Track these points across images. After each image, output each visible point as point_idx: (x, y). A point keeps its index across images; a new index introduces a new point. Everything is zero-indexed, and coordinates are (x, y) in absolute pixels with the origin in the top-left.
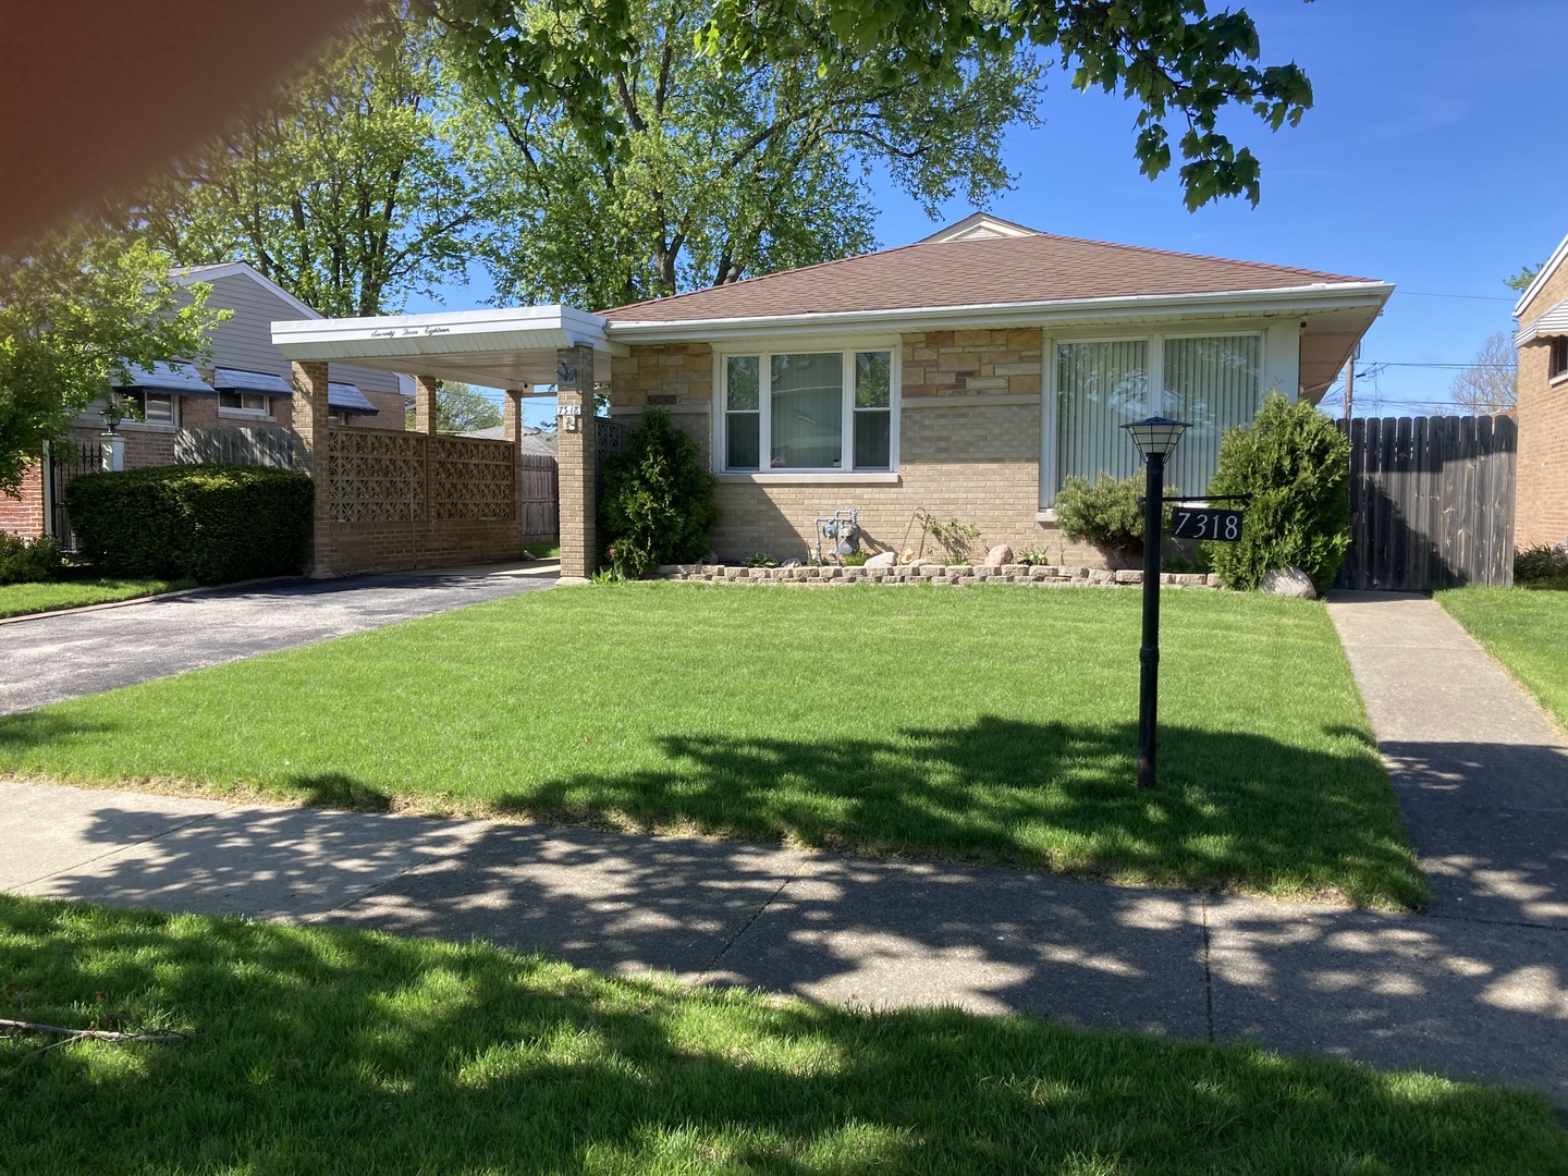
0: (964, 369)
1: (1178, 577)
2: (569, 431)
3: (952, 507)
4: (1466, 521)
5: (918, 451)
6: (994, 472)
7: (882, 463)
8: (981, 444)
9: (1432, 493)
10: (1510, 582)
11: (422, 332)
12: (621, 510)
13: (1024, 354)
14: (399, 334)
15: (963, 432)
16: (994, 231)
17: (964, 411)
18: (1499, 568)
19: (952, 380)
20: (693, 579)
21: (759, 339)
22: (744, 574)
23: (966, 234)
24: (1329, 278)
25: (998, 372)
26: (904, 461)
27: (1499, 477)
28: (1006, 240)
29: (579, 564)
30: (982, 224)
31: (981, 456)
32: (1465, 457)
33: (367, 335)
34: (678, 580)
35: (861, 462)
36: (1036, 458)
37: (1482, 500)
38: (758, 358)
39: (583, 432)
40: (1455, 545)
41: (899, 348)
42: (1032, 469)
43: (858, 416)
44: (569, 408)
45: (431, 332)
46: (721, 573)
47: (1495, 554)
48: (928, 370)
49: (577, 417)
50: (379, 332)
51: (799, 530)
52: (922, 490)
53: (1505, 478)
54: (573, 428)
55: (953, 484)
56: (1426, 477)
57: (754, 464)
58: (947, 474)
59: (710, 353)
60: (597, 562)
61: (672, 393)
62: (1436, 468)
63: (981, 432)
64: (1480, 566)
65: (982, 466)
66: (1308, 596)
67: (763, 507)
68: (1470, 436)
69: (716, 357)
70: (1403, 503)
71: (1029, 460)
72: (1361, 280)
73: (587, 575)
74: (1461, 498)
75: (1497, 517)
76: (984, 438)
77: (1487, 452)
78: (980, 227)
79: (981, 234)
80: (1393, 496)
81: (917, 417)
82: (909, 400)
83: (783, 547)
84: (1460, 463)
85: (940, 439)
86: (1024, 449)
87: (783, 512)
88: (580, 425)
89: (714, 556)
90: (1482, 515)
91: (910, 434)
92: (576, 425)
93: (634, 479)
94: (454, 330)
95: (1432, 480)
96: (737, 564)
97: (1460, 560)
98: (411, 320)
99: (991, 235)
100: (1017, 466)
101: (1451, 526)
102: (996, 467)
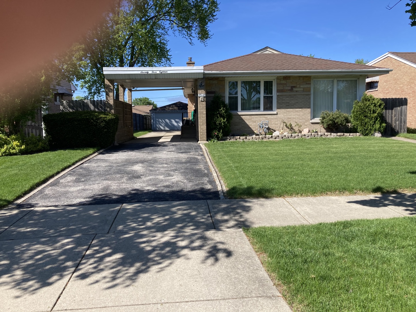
0: (293, 85)
1: (351, 134)
2: (202, 101)
4: (398, 120)
7: (271, 109)
9: (391, 114)
10: (406, 132)
11: (158, 72)
13: (307, 82)
14: (150, 72)
15: (293, 101)
18: (404, 130)
19: (290, 88)
21: (238, 77)
23: (264, 52)
26: (278, 108)
27: (404, 111)
28: (274, 54)
31: (297, 107)
33: (139, 72)
35: (265, 109)
36: (310, 107)
37: (401, 116)
40: (396, 125)
41: (276, 80)
43: (265, 97)
44: (202, 95)
45: (161, 72)
47: (403, 127)
48: (284, 86)
50: (143, 72)
56: (390, 111)
57: (236, 109)
58: (289, 111)
59: (224, 80)
61: (214, 91)
62: (392, 109)
63: (297, 101)
64: (401, 129)
68: (399, 102)
70: (386, 117)
75: (404, 119)
77: (402, 106)
78: (267, 50)
81: (281, 97)
84: (397, 108)
88: (205, 99)
90: (401, 119)
91: (279, 102)
94: (169, 72)
97: (397, 128)
98: (155, 69)
99: (270, 53)
100: (305, 109)
101: (396, 121)
102: (300, 109)
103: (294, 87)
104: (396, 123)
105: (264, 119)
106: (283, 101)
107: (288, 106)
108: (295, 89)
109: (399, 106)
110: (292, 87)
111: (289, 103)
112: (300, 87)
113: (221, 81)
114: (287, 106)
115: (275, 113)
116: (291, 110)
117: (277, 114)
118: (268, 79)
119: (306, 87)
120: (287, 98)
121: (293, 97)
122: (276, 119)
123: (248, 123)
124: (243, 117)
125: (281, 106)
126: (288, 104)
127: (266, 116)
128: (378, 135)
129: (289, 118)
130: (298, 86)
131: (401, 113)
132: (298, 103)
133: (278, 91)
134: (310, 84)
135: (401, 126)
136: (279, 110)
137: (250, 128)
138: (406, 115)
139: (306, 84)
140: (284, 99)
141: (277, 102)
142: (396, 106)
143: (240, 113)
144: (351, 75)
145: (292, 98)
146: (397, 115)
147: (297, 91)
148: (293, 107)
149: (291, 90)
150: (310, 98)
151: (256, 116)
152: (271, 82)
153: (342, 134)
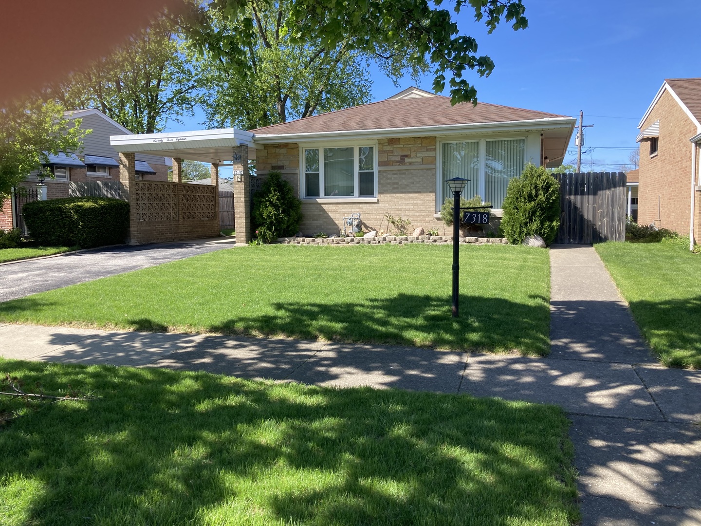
0: (404, 153)
1: (491, 239)
2: (238, 181)
3: (399, 212)
4: (607, 215)
5: (385, 189)
6: (417, 197)
7: (370, 193)
8: (411, 185)
9: (594, 204)
10: (624, 239)
11: (175, 140)
12: (261, 215)
13: (428, 148)
14: (165, 141)
15: (404, 181)
16: (418, 95)
17: (404, 172)
18: (619, 234)
19: (399, 159)
20: (292, 243)
21: (318, 142)
22: (314, 241)
23: (406, 96)
24: (551, 116)
25: (418, 155)
26: (380, 193)
27: (620, 197)
28: (423, 99)
29: (244, 238)
30: (414, 91)
31: (411, 190)
32: (606, 189)
33: (151, 141)
34: (286, 244)
35: (362, 193)
36: (434, 191)
37: (613, 206)
38: (318, 150)
39: (244, 182)
40: (603, 225)
41: (377, 145)
42: (432, 195)
43: (360, 173)
44: (238, 172)
45: (179, 140)
46: (304, 241)
47: (618, 229)
48: (389, 154)
49: (241, 175)
50: (156, 140)
51: (337, 222)
52: (387, 205)
53: (622, 197)
54: (240, 180)
55: (400, 202)
56: (591, 197)
57: (317, 194)
58: (398, 198)
59: (298, 147)
60: (251, 236)
61: (282, 165)
62: (595, 194)
63: (411, 181)
64: (612, 234)
65: (412, 195)
66: (542, 247)
67: (322, 213)
68: (608, 180)
69: (300, 149)
70: (582, 208)
71: (431, 192)
72: (564, 117)
73: (247, 242)
74: (605, 206)
75: (619, 213)
76: (412, 183)
77: (615, 187)
78: (412, 93)
79: (412, 96)
80: (578, 205)
81: (385, 174)
82: (381, 167)
83: (329, 230)
84: (604, 191)
85: (394, 183)
86: (429, 187)
87: (330, 215)
88: (243, 179)
89: (301, 234)
90: (613, 212)
91: (382, 182)
92: (241, 179)
93: (267, 201)
94: (188, 139)
95: (594, 198)
96: (311, 237)
97: (605, 232)
98: (170, 135)
100: (426, 194)
101: (602, 217)
102: (417, 195)
103: (406, 156)
104: (601, 221)
106: (389, 181)
108: (407, 160)
110: (403, 157)
111: (397, 183)
112: (416, 157)
113: (292, 149)
114: (394, 188)
115: (377, 200)
116: (402, 195)
118: (366, 144)
119: (426, 155)
120: (395, 176)
122: (376, 210)
123: (332, 217)
126: (396, 186)
127: (361, 205)
129: (398, 210)
130: (413, 154)
131: (613, 201)
133: (381, 164)
134: (435, 150)
135: (613, 226)
136: (382, 196)
139: (427, 150)
140: (389, 176)
141: (379, 182)
142: (602, 189)
145: (403, 176)
147: (410, 164)
148: (404, 190)
149: (402, 161)
150: (434, 175)
152: (371, 150)
153: (473, 239)
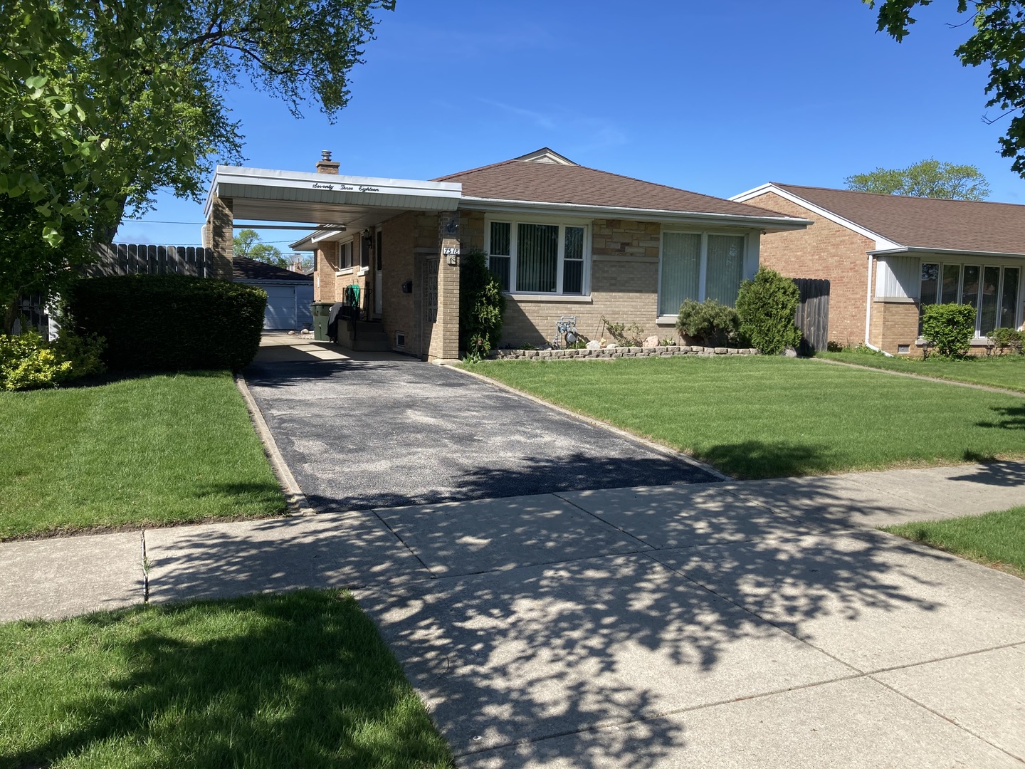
0: (625, 241)
3: (617, 316)
4: (814, 324)
7: (577, 290)
8: (632, 282)
9: (802, 312)
13: (651, 236)
14: (337, 188)
15: (623, 275)
17: (624, 264)
18: (823, 343)
19: (619, 247)
21: (511, 213)
23: (538, 159)
25: (640, 244)
26: (591, 290)
29: (456, 351)
30: (547, 154)
31: (631, 289)
32: (814, 297)
33: (310, 186)
34: (500, 360)
35: (568, 290)
37: (819, 315)
39: (460, 266)
40: (811, 334)
41: (589, 226)
42: (654, 297)
43: (566, 263)
44: (452, 250)
46: (524, 354)
47: (822, 340)
48: (607, 240)
49: (457, 255)
52: (603, 306)
53: (826, 306)
54: (454, 263)
55: (617, 303)
57: (508, 288)
58: (615, 298)
59: (481, 218)
62: (804, 301)
63: (631, 276)
64: (817, 343)
66: (796, 357)
67: (519, 314)
68: (816, 287)
69: (485, 221)
71: (653, 292)
75: (823, 322)
77: (821, 295)
78: (545, 156)
79: (545, 160)
81: (603, 266)
82: (593, 256)
83: (536, 338)
84: (812, 299)
85: (612, 278)
86: (650, 286)
90: (819, 321)
91: (597, 275)
92: (456, 261)
94: (382, 191)
95: (802, 306)
97: (812, 341)
98: (347, 180)
99: (551, 162)
100: (647, 295)
101: (810, 326)
102: (638, 294)
103: (628, 244)
104: (809, 330)
105: (565, 312)
106: (605, 275)
107: (615, 285)
108: (628, 250)
109: (816, 297)
110: (624, 245)
111: (615, 279)
112: (639, 246)
113: (476, 219)
114: (612, 285)
115: (588, 299)
116: (620, 294)
117: (591, 303)
118: (574, 223)
119: (650, 245)
120: (614, 269)
121: (623, 266)
122: (589, 312)
123: (532, 321)
124: (522, 306)
125: (600, 284)
126: (613, 281)
127: (569, 306)
128: (791, 353)
129: (614, 313)
130: (635, 243)
131: (819, 310)
132: (633, 279)
133: (595, 251)
134: (658, 239)
135: (818, 335)
136: (596, 293)
137: (537, 331)
138: (826, 315)
139: (652, 239)
140: (606, 269)
141: (593, 276)
142: (811, 297)
143: (516, 297)
144: (736, 226)
145: (623, 269)
146: (812, 314)
147: (632, 254)
148: (623, 288)
149: (621, 251)
150: (657, 271)
151: (549, 305)
152: (580, 232)
153: (724, 349)
